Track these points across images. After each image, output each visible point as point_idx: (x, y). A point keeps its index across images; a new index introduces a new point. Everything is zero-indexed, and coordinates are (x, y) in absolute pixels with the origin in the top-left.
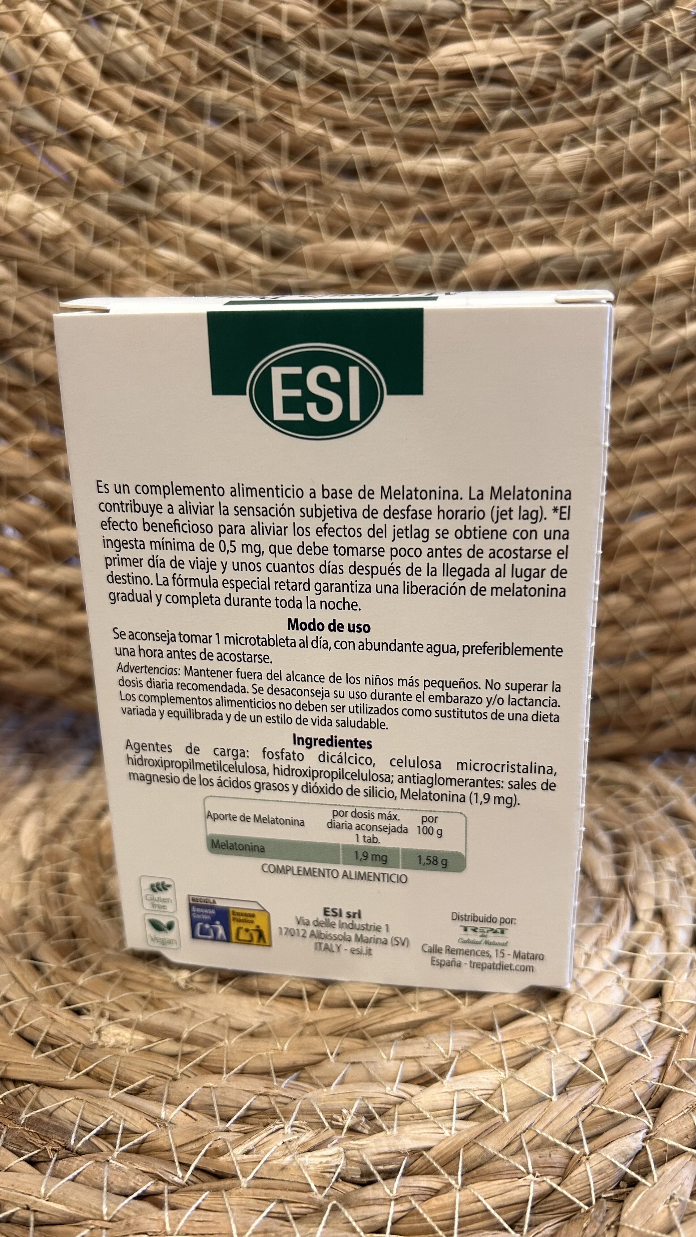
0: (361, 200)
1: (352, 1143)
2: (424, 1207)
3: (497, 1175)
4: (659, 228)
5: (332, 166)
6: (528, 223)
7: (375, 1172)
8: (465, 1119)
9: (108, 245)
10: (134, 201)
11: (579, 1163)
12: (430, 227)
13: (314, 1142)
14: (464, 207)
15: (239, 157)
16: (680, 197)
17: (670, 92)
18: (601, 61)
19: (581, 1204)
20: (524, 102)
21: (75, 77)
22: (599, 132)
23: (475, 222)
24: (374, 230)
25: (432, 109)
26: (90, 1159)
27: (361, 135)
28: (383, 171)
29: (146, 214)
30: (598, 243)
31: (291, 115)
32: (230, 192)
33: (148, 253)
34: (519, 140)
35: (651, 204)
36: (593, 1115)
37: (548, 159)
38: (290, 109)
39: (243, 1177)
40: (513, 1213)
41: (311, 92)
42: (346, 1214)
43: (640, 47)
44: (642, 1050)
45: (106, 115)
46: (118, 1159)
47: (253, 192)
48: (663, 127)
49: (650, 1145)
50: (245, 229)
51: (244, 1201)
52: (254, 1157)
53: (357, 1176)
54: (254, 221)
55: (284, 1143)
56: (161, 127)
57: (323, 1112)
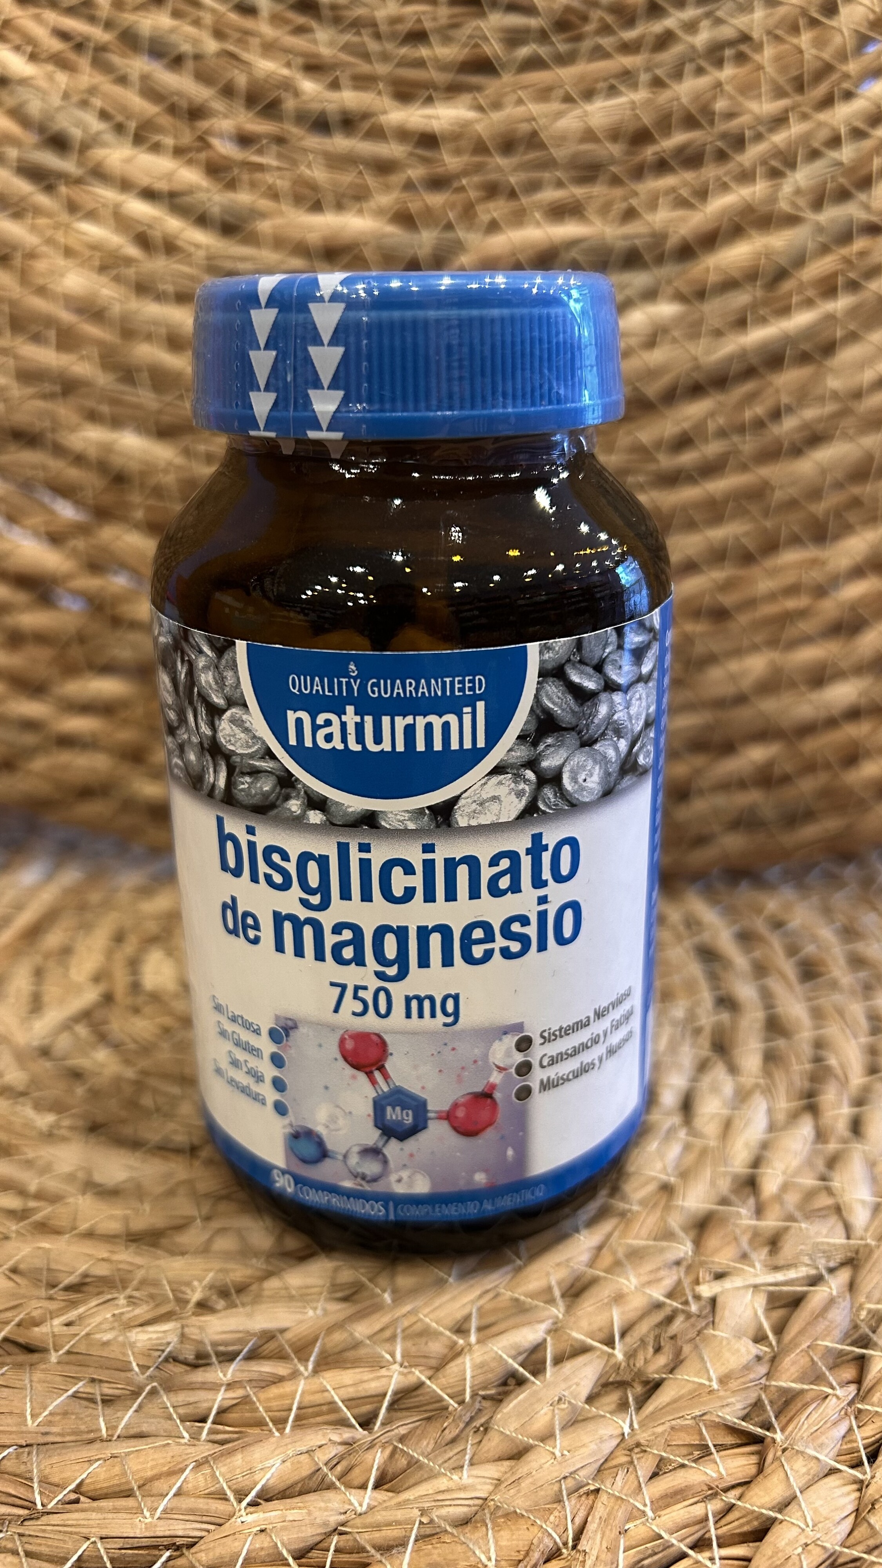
0: (337, 162)
1: (194, 1320)
2: (260, 1393)
3: (355, 1363)
4: (719, 204)
5: (300, 118)
6: (550, 195)
7: (212, 1352)
8: (342, 1299)
9: (17, 216)
10: (50, 159)
11: (459, 1354)
12: (423, 200)
13: (148, 1316)
14: (465, 173)
15: (184, 105)
16: (747, 164)
17: (740, 25)
19: (451, 1402)
20: (549, 37)
22: (644, 77)
23: (480, 194)
24: (349, 202)
25: (429, 44)
27: (337, 77)
28: (366, 126)
29: (63, 176)
30: (637, 223)
31: (248, 50)
32: (171, 150)
33: (66, 228)
34: (539, 86)
35: (710, 172)
36: (493, 1302)
37: (577, 112)
38: (248, 43)
39: (56, 1351)
40: (366, 1409)
41: (276, 19)
42: (165, 1398)
44: (576, 1229)
45: (17, 49)
47: (199, 150)
48: (728, 72)
49: (552, 1338)
50: (188, 199)
51: (49, 1378)
52: (73, 1330)
53: (191, 1357)
54: (199, 188)
55: (114, 1315)
56: (84, 62)
57: (169, 1282)
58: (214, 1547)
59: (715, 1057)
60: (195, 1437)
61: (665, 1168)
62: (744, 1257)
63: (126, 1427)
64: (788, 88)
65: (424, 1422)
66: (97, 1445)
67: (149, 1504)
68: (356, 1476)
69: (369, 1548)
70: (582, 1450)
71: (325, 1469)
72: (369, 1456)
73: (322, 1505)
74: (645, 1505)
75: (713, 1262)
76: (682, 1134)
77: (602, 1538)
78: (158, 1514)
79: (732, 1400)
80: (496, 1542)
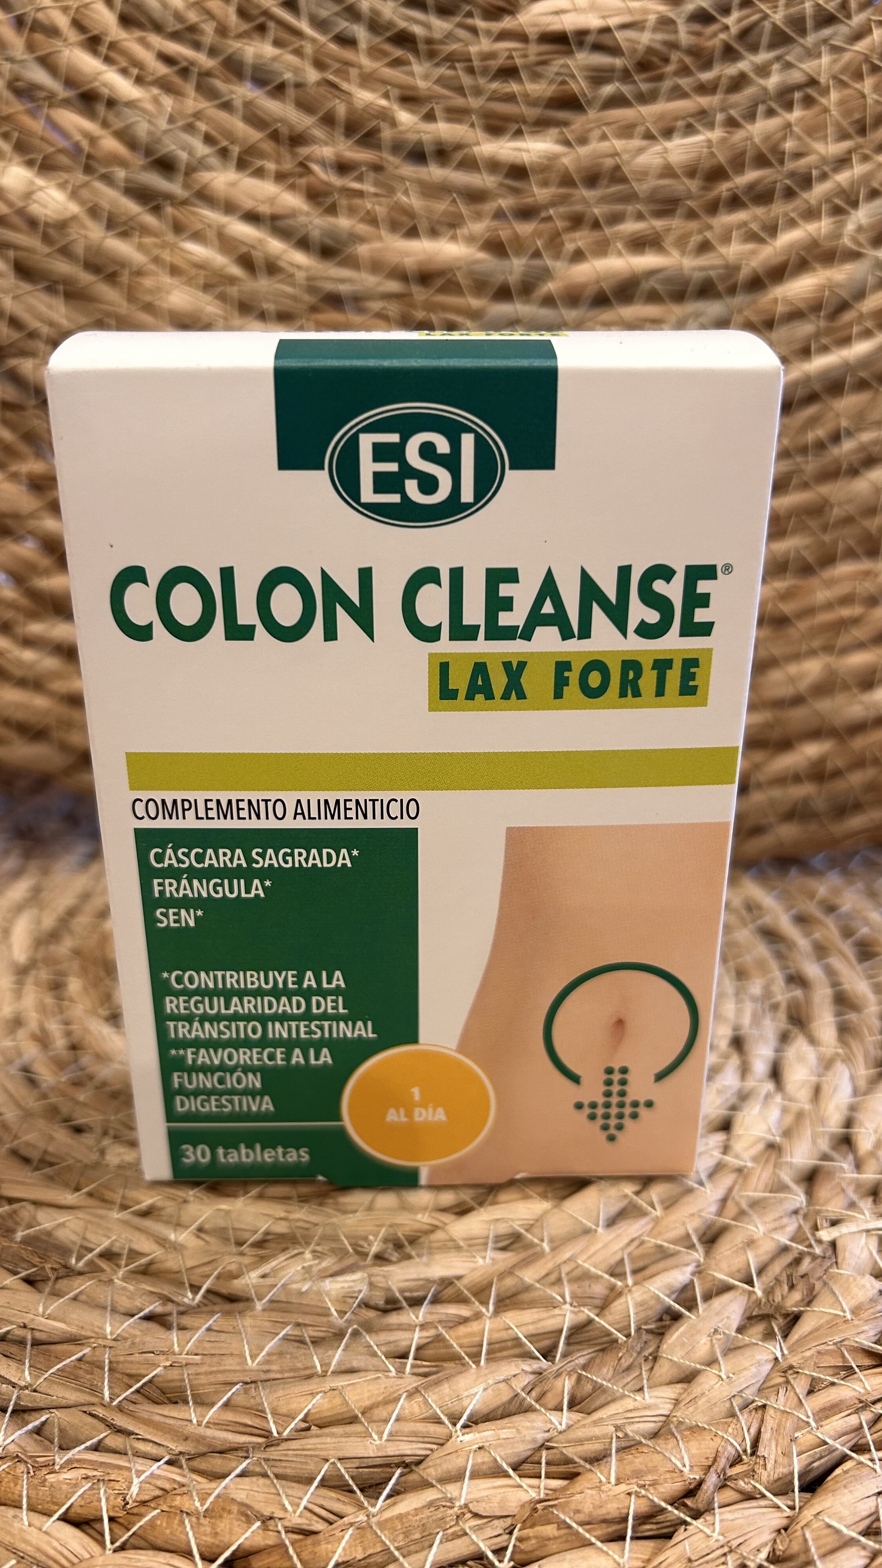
0: (431, 190)
1: (377, 1270)
2: (452, 1332)
3: (532, 1304)
4: (788, 238)
5: (397, 147)
6: (630, 227)
7: (401, 1298)
8: (504, 1249)
9: (124, 235)
10: (156, 181)
11: (620, 1294)
12: (513, 228)
13: (336, 1268)
14: (553, 204)
15: (284, 131)
16: (813, 202)
17: (808, 70)
18: (726, 28)
19: (619, 1335)
20: (631, 76)
21: (86, 22)
22: (720, 117)
23: (566, 224)
24: (443, 229)
25: (520, 80)
26: (93, 1278)
27: (432, 109)
28: (458, 156)
29: (169, 197)
30: (711, 255)
31: (348, 80)
32: (273, 175)
33: (173, 247)
34: (623, 123)
35: (779, 208)
36: (641, 1248)
37: (658, 148)
38: (347, 73)
39: (260, 1300)
40: (546, 1343)
41: (374, 52)
42: (368, 1338)
43: (775, 12)
44: (701, 1183)
45: (124, 72)
46: (124, 1279)
47: (301, 175)
48: (797, 114)
49: (699, 1278)
50: (290, 222)
51: (259, 1323)
52: (269, 1281)
53: (381, 1303)
54: (301, 212)
55: (303, 1268)
56: (190, 89)
57: (347, 1238)
58: (440, 1465)
59: (795, 1030)
60: (401, 1371)
61: (770, 1129)
62: (852, 1205)
63: (339, 1363)
64: (851, 130)
65: (601, 1354)
66: (316, 1380)
67: (375, 1428)
68: (551, 1399)
69: (577, 1460)
70: (745, 1373)
71: (524, 1395)
72: (558, 1383)
73: (529, 1424)
74: (808, 1417)
75: (827, 1211)
76: (778, 1099)
77: (777, 1445)
78: (385, 1437)
79: (866, 1328)
80: (688, 1451)
